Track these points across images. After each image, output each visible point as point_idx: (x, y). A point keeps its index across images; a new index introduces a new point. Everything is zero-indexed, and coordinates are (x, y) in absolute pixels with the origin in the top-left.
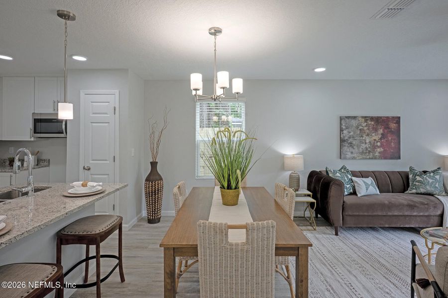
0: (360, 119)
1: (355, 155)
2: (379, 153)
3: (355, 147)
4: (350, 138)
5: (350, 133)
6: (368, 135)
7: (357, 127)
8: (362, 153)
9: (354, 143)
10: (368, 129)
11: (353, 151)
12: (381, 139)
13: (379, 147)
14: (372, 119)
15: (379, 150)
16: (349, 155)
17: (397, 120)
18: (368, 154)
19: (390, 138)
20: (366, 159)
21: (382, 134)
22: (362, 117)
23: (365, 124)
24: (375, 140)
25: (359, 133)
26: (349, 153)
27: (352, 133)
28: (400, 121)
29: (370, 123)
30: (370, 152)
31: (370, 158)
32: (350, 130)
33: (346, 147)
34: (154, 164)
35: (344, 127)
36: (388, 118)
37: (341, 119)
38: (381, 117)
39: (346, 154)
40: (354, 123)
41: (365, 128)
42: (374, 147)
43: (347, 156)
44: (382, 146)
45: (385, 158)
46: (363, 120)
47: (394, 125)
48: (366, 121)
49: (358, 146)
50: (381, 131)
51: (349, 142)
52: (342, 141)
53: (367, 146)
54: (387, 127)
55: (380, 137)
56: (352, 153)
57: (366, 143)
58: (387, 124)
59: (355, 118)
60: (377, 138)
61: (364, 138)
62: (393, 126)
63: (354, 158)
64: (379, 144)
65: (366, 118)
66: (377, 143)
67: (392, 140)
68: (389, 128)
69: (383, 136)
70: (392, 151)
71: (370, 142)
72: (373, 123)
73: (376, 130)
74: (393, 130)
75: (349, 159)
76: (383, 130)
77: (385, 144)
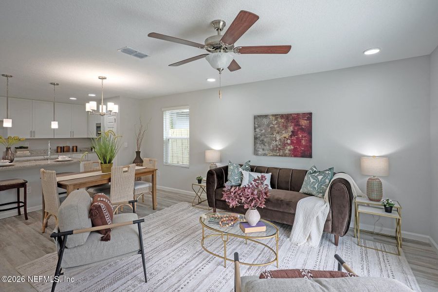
0: (271, 117)
1: (266, 152)
2: (289, 150)
3: (266, 144)
4: (261, 135)
5: (261, 130)
6: (278, 133)
7: (268, 125)
8: (273, 150)
9: (265, 140)
10: (279, 127)
11: (264, 147)
12: (291, 136)
13: (289, 145)
14: (282, 116)
15: (288, 147)
16: (261, 152)
17: (309, 116)
18: (278, 151)
19: (300, 136)
20: (276, 156)
21: (292, 132)
22: (273, 115)
23: (276, 122)
24: (285, 137)
25: (270, 131)
26: (261, 150)
27: (264, 131)
28: (311, 117)
29: (280, 120)
30: (280, 149)
31: (280, 156)
32: (262, 128)
33: (258, 144)
34: (138, 153)
35: (256, 126)
36: (298, 114)
37: (256, 117)
38: (291, 114)
39: (258, 151)
40: (265, 121)
41: (276, 126)
42: (285, 145)
43: (259, 152)
44: (292, 143)
45: (296, 156)
46: (274, 118)
47: (305, 121)
48: (276, 119)
49: (269, 144)
50: (291, 129)
51: (261, 139)
52: (256, 138)
53: (277, 143)
54: (297, 124)
55: (290, 135)
56: (263, 149)
57: (276, 141)
58: (298, 122)
59: (266, 116)
60: (287, 135)
61: (274, 136)
62: (304, 123)
63: (265, 155)
64: (289, 141)
65: (276, 116)
66: (287, 140)
67: (302, 137)
68: (299, 125)
69: (294, 133)
70: (303, 149)
71: (280, 140)
72: (283, 121)
73: (286, 127)
74: (303, 127)
75: (261, 155)
76: (294, 128)
77: (295, 142)
